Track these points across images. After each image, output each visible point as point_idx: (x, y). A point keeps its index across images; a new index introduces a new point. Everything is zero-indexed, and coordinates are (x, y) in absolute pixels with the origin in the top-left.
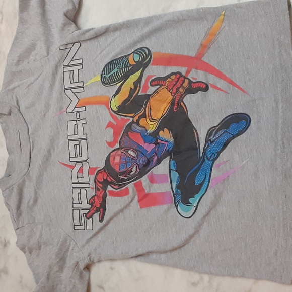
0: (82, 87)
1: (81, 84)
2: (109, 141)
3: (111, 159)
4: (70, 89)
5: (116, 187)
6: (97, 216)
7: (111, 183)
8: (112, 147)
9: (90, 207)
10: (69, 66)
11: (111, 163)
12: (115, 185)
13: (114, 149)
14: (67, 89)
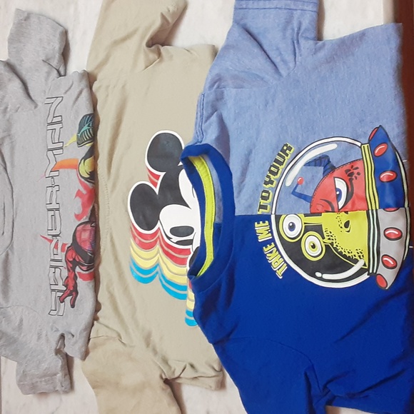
0: (61, 148)
1: (61, 145)
2: (77, 213)
3: (78, 234)
4: (52, 150)
5: (85, 268)
6: (68, 299)
7: (79, 264)
8: (79, 220)
9: (65, 289)
10: (52, 123)
11: (78, 240)
12: (83, 265)
13: (80, 222)
14: (49, 150)
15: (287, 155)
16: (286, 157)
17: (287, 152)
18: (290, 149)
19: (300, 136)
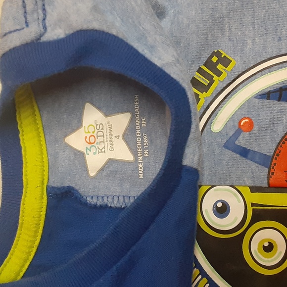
15: (219, 74)
16: (215, 78)
17: (220, 67)
18: (226, 62)
19: (249, 41)
